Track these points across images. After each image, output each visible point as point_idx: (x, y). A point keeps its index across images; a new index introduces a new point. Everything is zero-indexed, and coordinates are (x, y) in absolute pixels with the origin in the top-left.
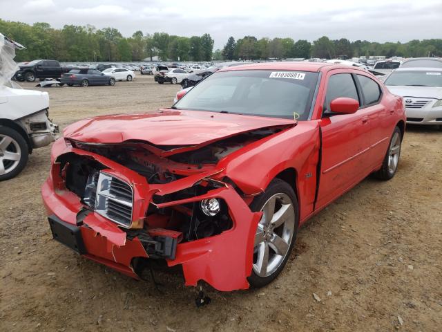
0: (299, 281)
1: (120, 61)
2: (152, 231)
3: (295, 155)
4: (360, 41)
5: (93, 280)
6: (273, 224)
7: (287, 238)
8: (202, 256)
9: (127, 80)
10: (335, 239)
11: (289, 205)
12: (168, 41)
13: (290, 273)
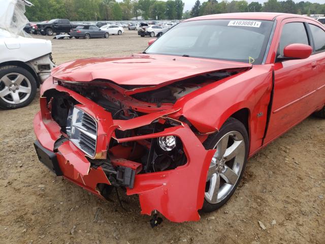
0: (246, 208)
1: (113, 20)
2: (115, 161)
3: (249, 97)
4: (303, 2)
5: (73, 194)
6: (225, 158)
7: (236, 170)
8: (157, 188)
9: (118, 34)
10: (279, 170)
11: (241, 142)
12: (149, 5)
13: (238, 199)
